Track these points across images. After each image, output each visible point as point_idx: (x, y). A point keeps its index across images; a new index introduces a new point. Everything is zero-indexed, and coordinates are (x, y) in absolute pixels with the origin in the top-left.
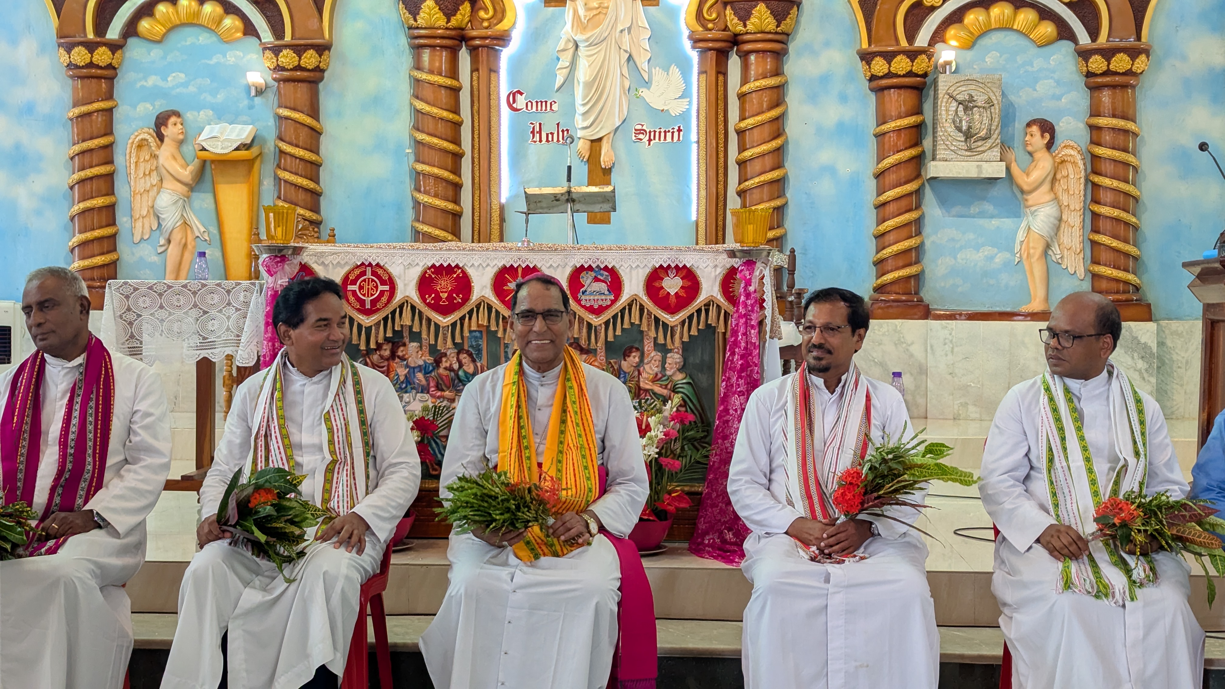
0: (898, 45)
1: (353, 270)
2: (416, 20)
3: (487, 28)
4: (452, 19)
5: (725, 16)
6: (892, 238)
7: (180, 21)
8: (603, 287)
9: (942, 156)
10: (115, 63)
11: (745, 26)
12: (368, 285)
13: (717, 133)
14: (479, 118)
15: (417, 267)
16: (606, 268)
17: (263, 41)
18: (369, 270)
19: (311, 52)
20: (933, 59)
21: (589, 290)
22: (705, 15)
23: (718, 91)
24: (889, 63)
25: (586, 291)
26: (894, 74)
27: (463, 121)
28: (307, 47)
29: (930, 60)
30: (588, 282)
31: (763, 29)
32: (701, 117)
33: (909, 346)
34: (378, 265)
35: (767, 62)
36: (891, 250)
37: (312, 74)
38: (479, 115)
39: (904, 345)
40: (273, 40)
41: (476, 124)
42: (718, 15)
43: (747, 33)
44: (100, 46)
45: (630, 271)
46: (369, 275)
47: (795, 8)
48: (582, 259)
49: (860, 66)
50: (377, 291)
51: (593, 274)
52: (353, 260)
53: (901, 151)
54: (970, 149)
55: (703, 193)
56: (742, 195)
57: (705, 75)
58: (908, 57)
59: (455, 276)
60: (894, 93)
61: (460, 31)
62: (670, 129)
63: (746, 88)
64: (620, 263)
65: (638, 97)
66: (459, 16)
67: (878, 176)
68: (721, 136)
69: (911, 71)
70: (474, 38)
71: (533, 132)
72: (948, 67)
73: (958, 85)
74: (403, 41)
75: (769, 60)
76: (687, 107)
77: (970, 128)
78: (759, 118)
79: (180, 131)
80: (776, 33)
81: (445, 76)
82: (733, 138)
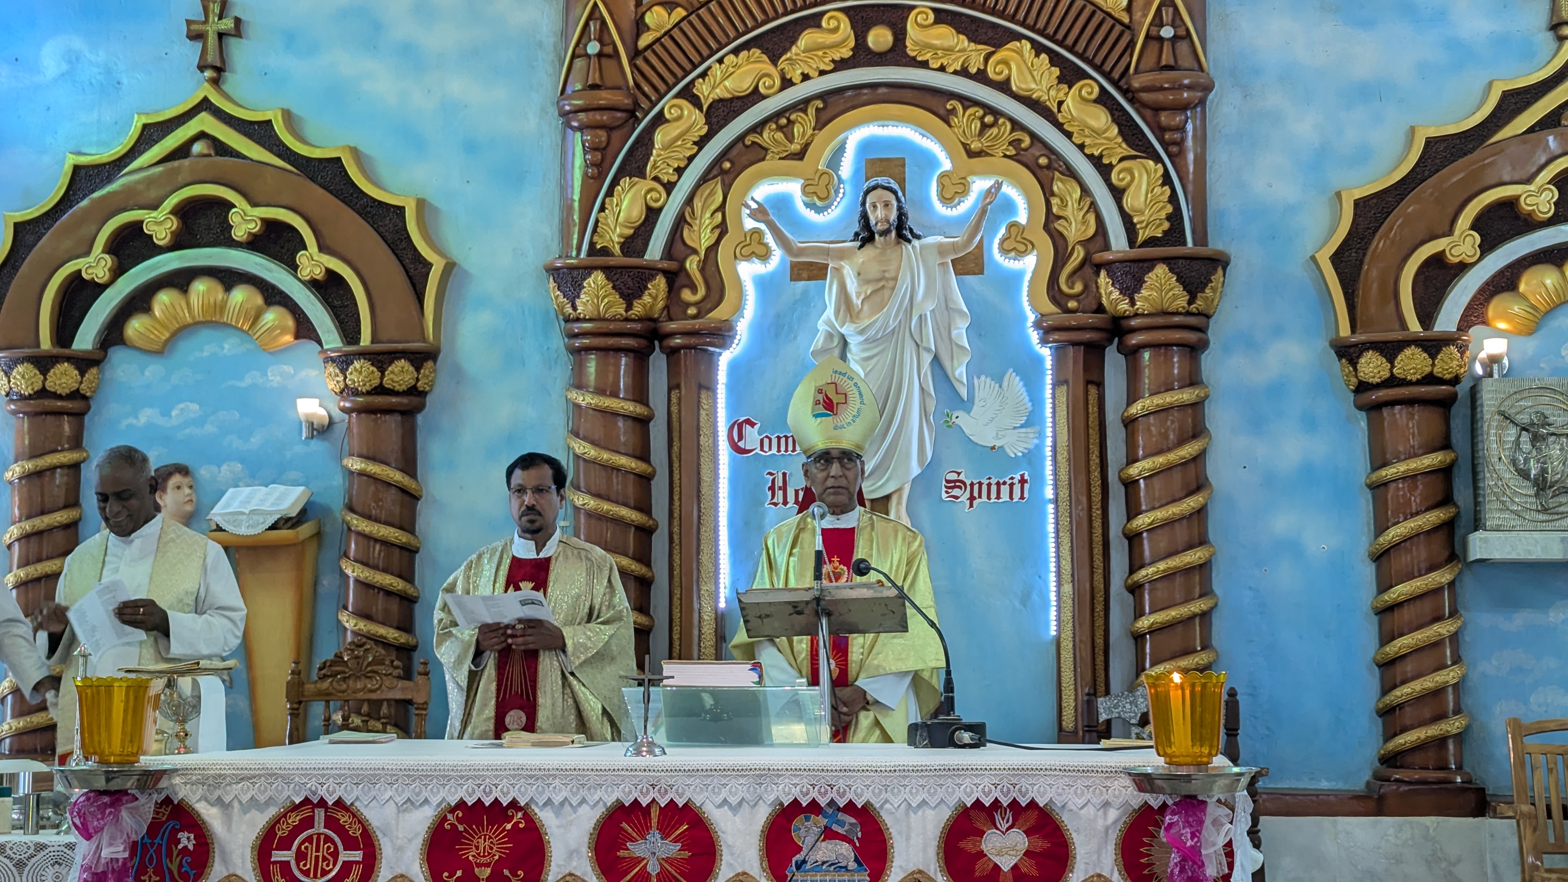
0: (1404, 330)
1: (285, 816)
2: (574, 308)
3: (695, 317)
4: (635, 304)
5: (1098, 288)
6: (1409, 668)
7: (193, 317)
8: (844, 851)
9: (1496, 522)
10: (84, 388)
11: (1133, 303)
12: (317, 850)
13: (1089, 485)
14: (680, 466)
15: (426, 807)
16: (850, 808)
17: (325, 347)
18: (320, 815)
19: (402, 363)
20: (1468, 353)
21: (811, 859)
22: (1064, 287)
23: (1088, 413)
24: (1391, 361)
25: (804, 862)
26: (1400, 379)
27: (654, 472)
28: (394, 355)
29: (1462, 353)
30: (810, 840)
31: (1166, 306)
32: (1059, 458)
33: (1454, 865)
34: (339, 803)
35: (1173, 363)
36: (1409, 690)
37: (405, 400)
38: (680, 461)
39: (1444, 865)
40: (340, 345)
41: (676, 477)
42: (1086, 287)
43: (1136, 315)
44: (58, 362)
45: (907, 814)
46: (319, 827)
47: (1220, 271)
48: (795, 785)
49: (1337, 367)
50: (334, 865)
51: (822, 821)
52: (286, 794)
53: (1417, 513)
54: (1545, 510)
55: (1067, 588)
56: (1137, 592)
57: (1065, 388)
58: (1425, 350)
59: (509, 826)
60: (1400, 413)
61: (650, 323)
62: (1007, 479)
63: (1136, 409)
64: (884, 796)
65: (950, 427)
66: (646, 299)
67: (1380, 557)
68: (1097, 491)
69: (1431, 374)
70: (672, 335)
71: (772, 488)
72: (1495, 367)
73: (1518, 396)
74: (558, 342)
75: (1175, 360)
76: (1036, 441)
77: (1544, 471)
78: (1161, 460)
79: (187, 499)
80: (1188, 313)
81: (624, 399)
82: (1117, 493)
